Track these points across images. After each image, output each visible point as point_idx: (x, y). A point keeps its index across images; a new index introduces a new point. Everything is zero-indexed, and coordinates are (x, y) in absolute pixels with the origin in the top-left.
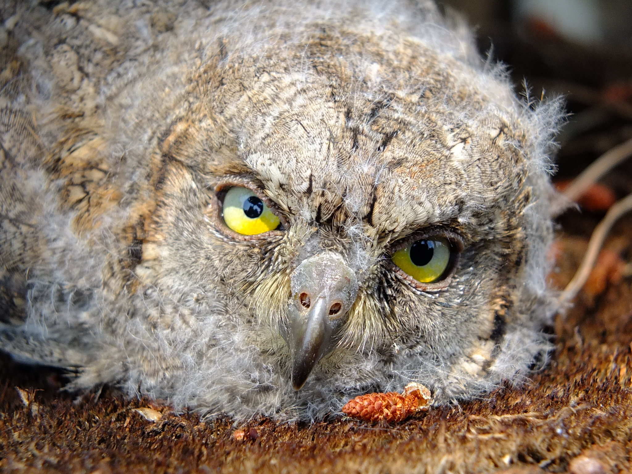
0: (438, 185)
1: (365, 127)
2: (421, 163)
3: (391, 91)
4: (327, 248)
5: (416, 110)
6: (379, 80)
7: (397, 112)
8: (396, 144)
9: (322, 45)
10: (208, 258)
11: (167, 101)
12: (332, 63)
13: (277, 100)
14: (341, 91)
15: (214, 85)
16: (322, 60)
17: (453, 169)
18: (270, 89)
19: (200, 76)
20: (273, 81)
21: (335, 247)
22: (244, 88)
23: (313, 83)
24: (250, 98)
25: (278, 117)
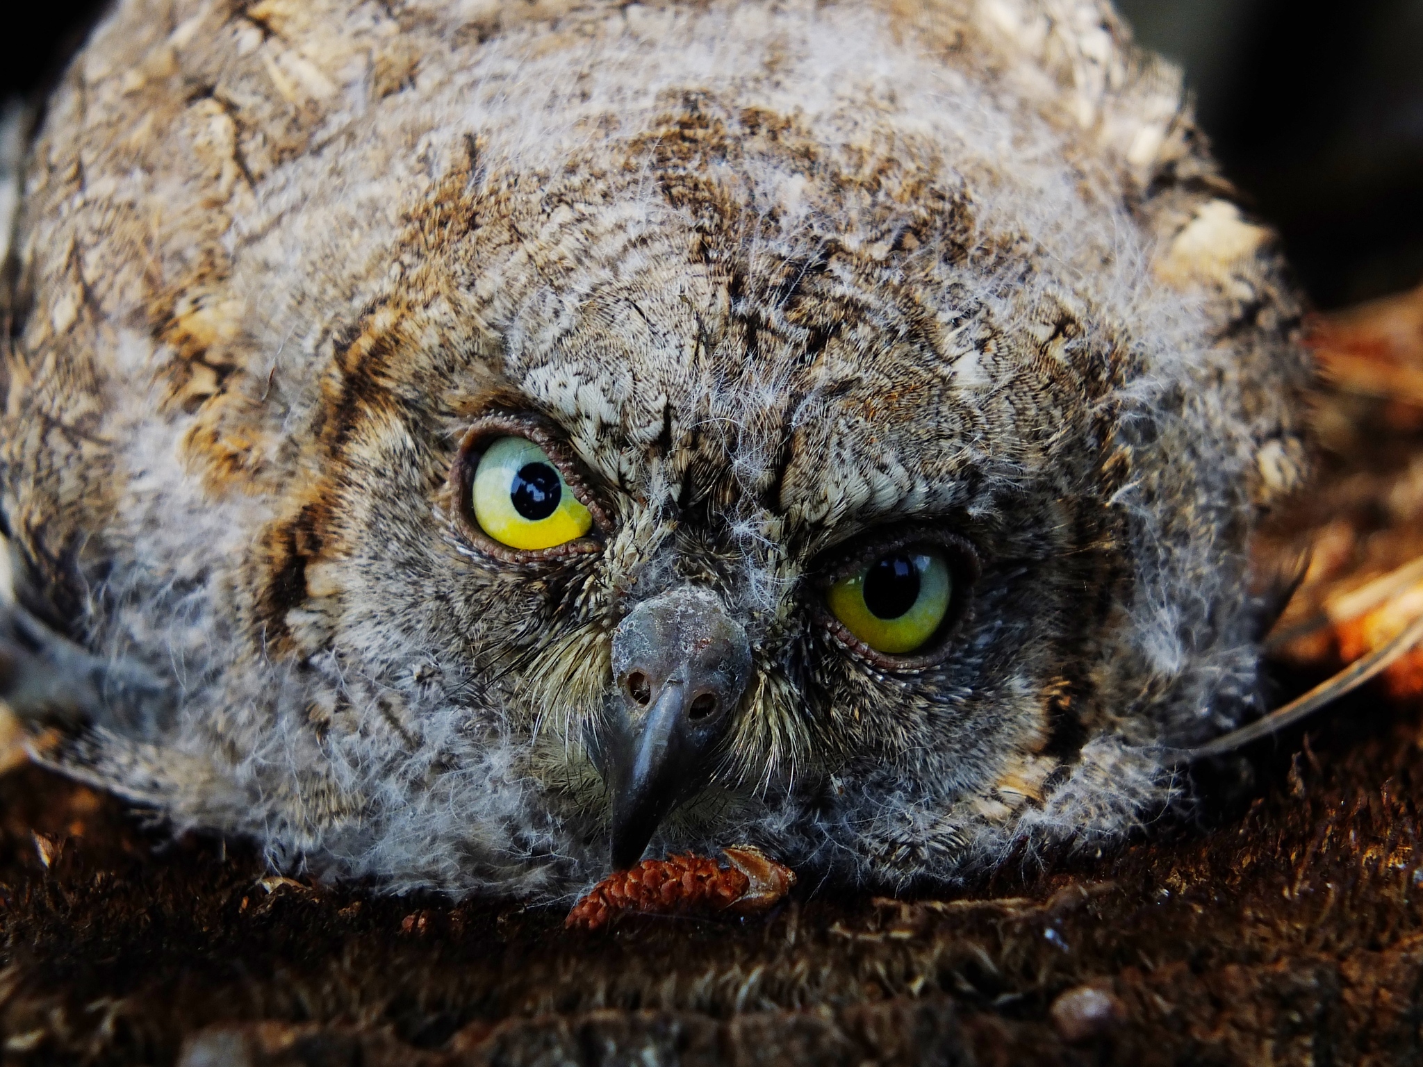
0: (925, 437)
1: (772, 314)
2: (889, 391)
3: (829, 236)
4: (687, 577)
5: (880, 278)
6: (804, 211)
7: (841, 283)
8: (836, 351)
9: (684, 138)
10: (441, 597)
11: (352, 262)
12: (703, 178)
13: (586, 261)
14: (722, 239)
15: (457, 228)
16: (681, 172)
17: (956, 405)
18: (572, 239)
19: (427, 211)
20: (579, 221)
21: (704, 575)
22: (518, 237)
23: (662, 223)
24: (530, 256)
25: (588, 295)
